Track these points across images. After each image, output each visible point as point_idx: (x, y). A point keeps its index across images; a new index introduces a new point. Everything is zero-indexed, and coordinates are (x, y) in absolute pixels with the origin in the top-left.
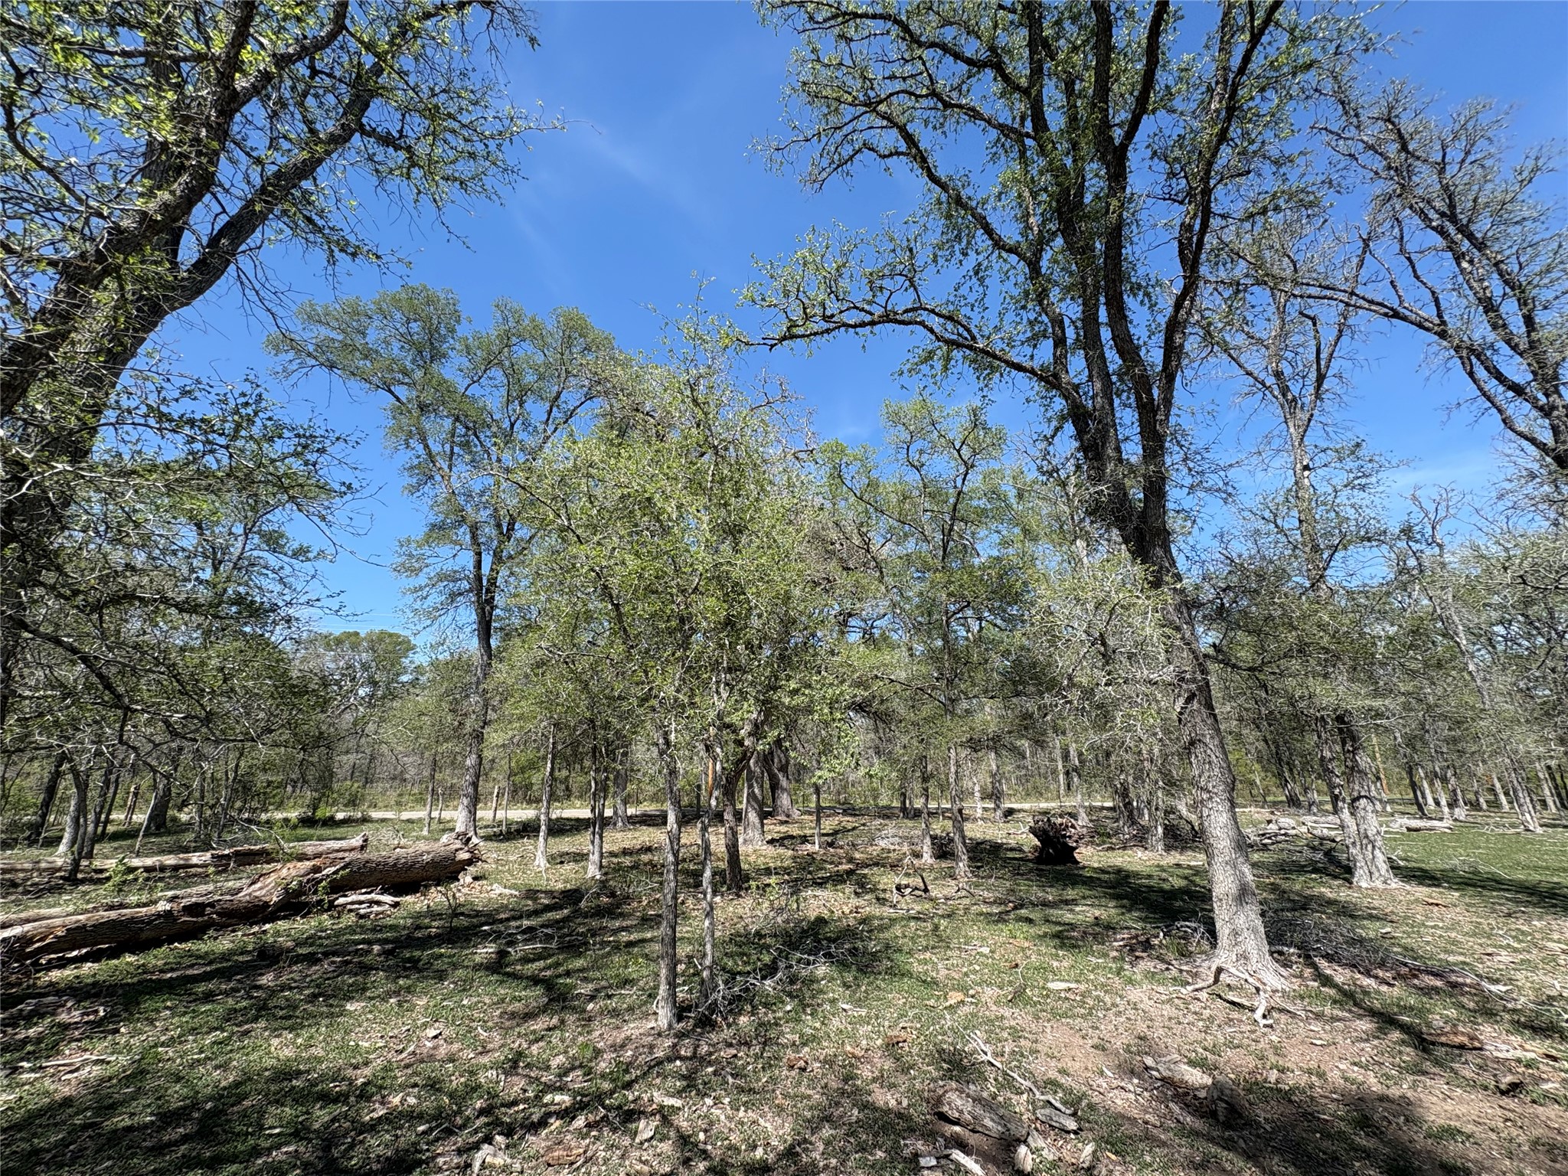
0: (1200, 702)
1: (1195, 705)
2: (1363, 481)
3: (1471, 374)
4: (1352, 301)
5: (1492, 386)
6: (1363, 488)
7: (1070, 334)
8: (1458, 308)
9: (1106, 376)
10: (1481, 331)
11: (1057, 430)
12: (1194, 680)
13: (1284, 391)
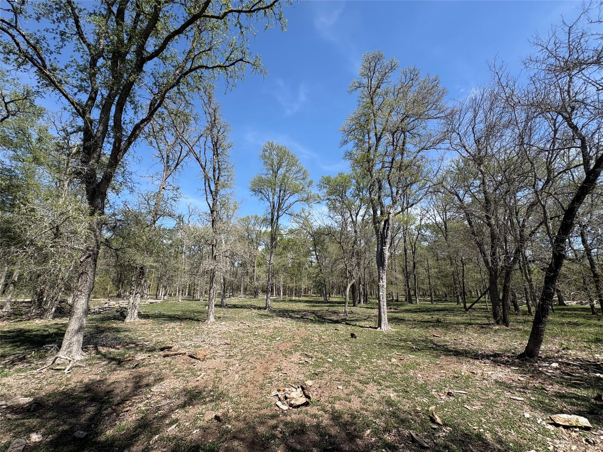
0: (92, 259)
1: (90, 259)
2: (176, 199)
3: (205, 184)
4: (191, 150)
5: (208, 188)
6: (175, 201)
7: (99, 98)
8: (209, 166)
9: (106, 126)
10: (211, 175)
11: (74, 132)
12: (92, 251)
13: (168, 162)
